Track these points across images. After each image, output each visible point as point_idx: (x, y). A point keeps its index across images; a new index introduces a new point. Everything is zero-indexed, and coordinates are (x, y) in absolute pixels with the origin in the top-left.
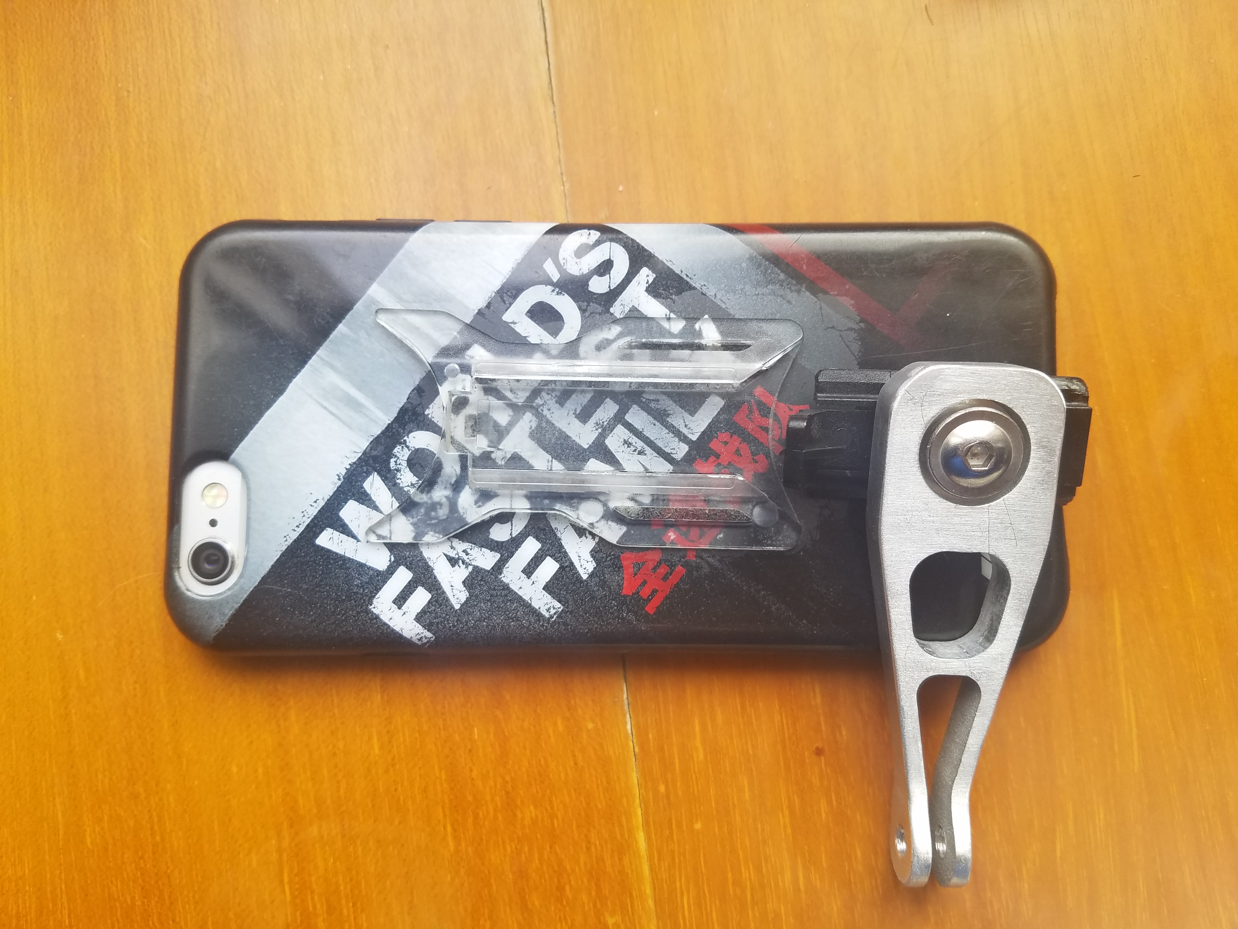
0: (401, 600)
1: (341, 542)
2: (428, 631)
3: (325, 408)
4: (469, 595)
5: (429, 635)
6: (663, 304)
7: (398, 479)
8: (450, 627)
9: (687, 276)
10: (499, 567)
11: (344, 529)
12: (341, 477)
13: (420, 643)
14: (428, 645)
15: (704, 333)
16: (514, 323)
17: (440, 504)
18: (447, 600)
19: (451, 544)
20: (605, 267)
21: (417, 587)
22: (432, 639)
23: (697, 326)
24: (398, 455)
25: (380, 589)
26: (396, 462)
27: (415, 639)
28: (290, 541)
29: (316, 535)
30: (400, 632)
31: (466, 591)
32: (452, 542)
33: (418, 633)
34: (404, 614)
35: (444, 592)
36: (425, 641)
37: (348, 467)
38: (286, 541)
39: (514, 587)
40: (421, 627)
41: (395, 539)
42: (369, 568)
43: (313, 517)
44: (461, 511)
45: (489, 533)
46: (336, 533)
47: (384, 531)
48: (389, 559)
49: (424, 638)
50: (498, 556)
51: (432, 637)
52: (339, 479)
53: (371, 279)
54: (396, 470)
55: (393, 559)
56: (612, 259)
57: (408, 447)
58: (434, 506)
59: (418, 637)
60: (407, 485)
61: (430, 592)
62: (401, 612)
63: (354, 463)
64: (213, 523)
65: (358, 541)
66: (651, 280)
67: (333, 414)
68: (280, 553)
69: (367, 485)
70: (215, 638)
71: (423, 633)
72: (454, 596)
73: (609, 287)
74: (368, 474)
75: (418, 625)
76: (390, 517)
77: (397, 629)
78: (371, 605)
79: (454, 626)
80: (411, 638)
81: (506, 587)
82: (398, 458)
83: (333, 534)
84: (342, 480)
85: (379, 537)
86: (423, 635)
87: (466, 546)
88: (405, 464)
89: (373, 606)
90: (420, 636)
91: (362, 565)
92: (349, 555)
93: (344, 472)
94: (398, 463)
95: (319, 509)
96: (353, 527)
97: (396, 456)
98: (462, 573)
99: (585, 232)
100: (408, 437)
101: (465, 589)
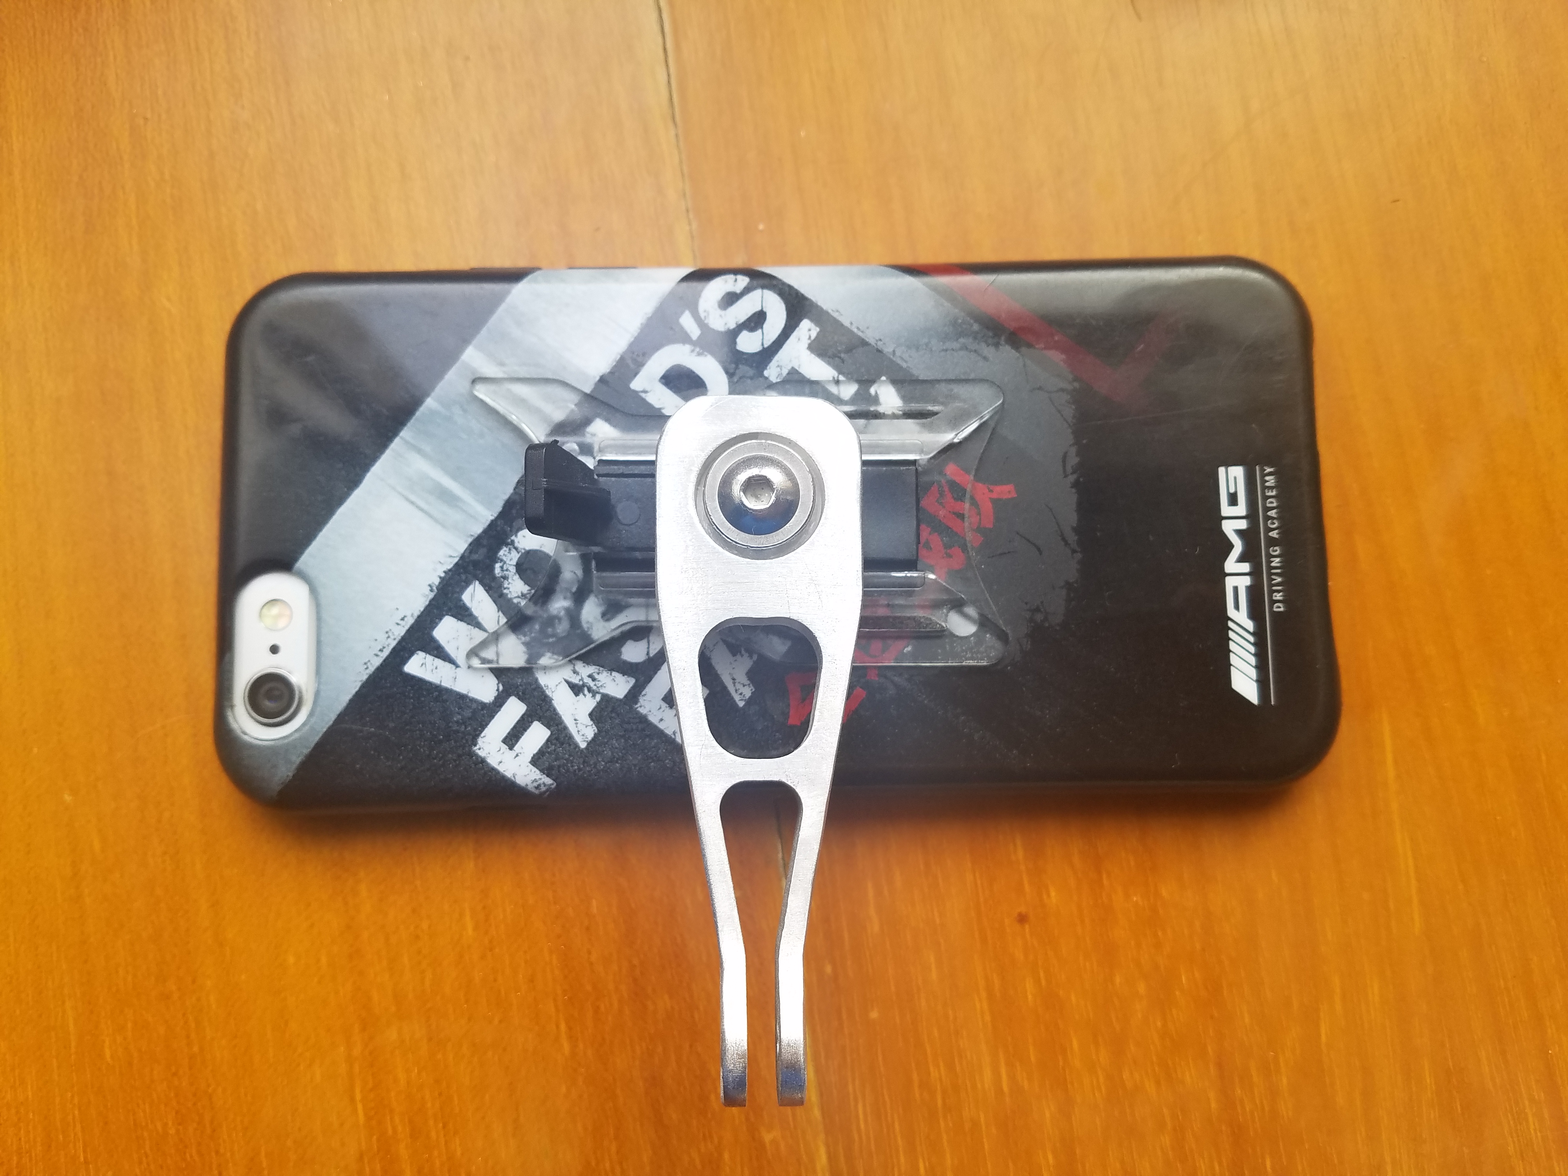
0: (512, 739)
1: (436, 668)
2: (548, 776)
3: (412, 503)
4: (598, 730)
5: (548, 781)
6: (829, 364)
7: (505, 589)
8: (575, 771)
9: (858, 328)
10: (634, 695)
11: (439, 652)
12: (435, 588)
13: (537, 792)
14: (547, 793)
15: (882, 399)
16: (645, 392)
17: (560, 619)
18: (571, 737)
19: (574, 667)
20: (757, 320)
21: (532, 722)
22: (553, 787)
23: (872, 391)
24: (504, 558)
25: (487, 725)
26: (502, 567)
27: (531, 787)
28: (372, 669)
29: (405, 661)
30: (513, 778)
31: (594, 726)
32: (574, 665)
33: (535, 779)
34: (517, 755)
35: (565, 728)
36: (543, 789)
37: (443, 575)
38: (367, 668)
39: (653, 719)
40: (538, 772)
41: (504, 662)
42: (473, 700)
43: (400, 638)
44: (585, 626)
45: (621, 653)
46: (429, 658)
47: (489, 653)
48: (496, 688)
49: (542, 785)
50: (632, 681)
51: (553, 784)
52: (432, 590)
53: (465, 341)
54: (502, 577)
55: (501, 688)
56: (764, 310)
57: (516, 549)
58: (552, 620)
59: (535, 784)
60: (517, 595)
61: (549, 728)
62: (513, 753)
63: (450, 570)
64: (274, 649)
65: (457, 666)
66: (814, 334)
67: (421, 510)
68: (359, 685)
69: (466, 597)
70: (281, 792)
71: (540, 779)
72: (578, 731)
73: (763, 344)
74: (468, 583)
75: (534, 769)
76: (496, 637)
77: (509, 774)
78: (475, 745)
79: (580, 769)
80: (527, 785)
81: (643, 720)
82: (505, 563)
83: (425, 659)
84: (436, 591)
85: (484, 661)
86: (541, 782)
87: (591, 669)
88: (513, 570)
89: (478, 747)
90: (538, 783)
91: (462, 697)
92: (446, 684)
93: (437, 581)
94: (505, 568)
95: (407, 627)
96: (450, 649)
97: (502, 561)
98: (588, 703)
99: (730, 278)
100: (516, 536)
101: (592, 723)
